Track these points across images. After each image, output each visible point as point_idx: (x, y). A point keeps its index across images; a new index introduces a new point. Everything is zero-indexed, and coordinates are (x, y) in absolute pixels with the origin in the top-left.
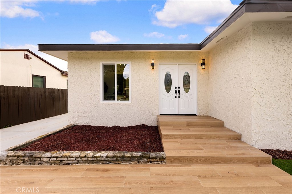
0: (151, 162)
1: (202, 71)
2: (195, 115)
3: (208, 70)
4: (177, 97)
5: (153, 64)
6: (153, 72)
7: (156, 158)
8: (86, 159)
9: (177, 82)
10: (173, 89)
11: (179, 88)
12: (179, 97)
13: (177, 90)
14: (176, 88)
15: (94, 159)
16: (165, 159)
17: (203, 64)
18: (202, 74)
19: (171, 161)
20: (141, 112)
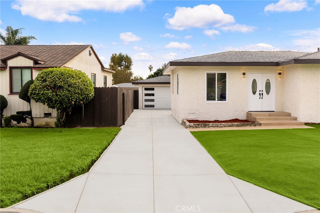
0: (255, 126)
1: (279, 79)
2: (274, 111)
3: (283, 78)
4: (261, 98)
5: (244, 74)
6: (244, 79)
7: (258, 124)
8: (228, 125)
9: (261, 86)
10: (258, 92)
11: (262, 91)
12: (262, 98)
13: (261, 92)
14: (260, 91)
15: (232, 125)
16: (261, 124)
17: (280, 74)
18: (279, 80)
19: (264, 125)
20: (234, 110)
